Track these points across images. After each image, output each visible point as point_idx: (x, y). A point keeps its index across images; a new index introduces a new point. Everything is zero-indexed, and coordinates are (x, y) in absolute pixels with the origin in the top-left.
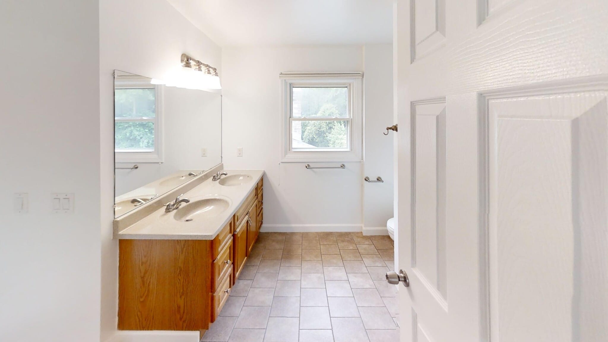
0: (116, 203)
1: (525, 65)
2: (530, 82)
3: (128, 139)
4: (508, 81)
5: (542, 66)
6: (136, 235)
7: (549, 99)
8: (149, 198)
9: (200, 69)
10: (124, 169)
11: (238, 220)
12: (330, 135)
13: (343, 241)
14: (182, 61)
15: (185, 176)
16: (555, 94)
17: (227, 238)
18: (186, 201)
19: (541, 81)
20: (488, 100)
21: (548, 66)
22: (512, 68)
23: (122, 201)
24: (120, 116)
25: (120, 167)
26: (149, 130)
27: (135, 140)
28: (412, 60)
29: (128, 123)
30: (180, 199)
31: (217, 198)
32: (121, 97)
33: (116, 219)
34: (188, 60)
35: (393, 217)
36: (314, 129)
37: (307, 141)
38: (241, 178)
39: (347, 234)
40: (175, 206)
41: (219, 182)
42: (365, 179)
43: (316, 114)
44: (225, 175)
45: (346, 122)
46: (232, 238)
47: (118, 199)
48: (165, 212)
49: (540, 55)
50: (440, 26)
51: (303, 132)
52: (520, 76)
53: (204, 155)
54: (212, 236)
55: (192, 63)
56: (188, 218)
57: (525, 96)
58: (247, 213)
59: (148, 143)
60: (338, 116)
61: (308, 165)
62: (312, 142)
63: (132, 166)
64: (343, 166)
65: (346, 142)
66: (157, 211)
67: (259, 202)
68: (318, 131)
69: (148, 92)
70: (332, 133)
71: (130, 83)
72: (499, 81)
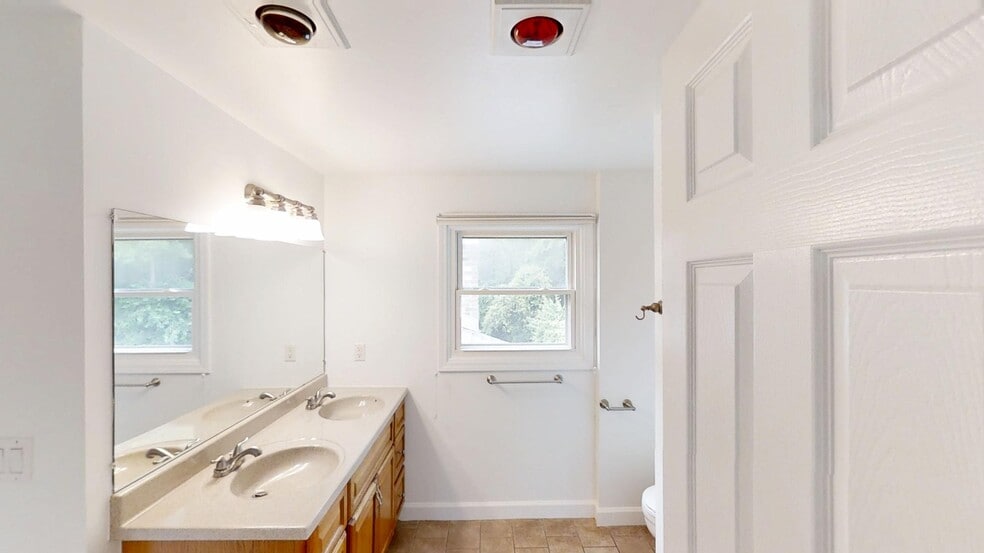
0: (116, 457)
1: (900, 203)
2: (909, 231)
3: (141, 327)
4: (869, 229)
5: (930, 205)
6: (156, 531)
7: (945, 258)
8: (182, 446)
9: (282, 208)
10: (132, 386)
11: (355, 495)
12: (534, 321)
13: (558, 540)
14: (247, 195)
15: (253, 400)
16: (956, 249)
17: (335, 537)
18: (256, 452)
19: (929, 229)
20: (832, 259)
21: (943, 206)
22: (877, 208)
23: (129, 452)
24: (124, 286)
25: (125, 382)
26: (183, 312)
27: (155, 330)
28: (691, 193)
29: (141, 299)
30: (244, 449)
31: (315, 445)
32: (125, 253)
33: (116, 495)
34: (258, 194)
35: (654, 484)
36: (502, 309)
37: (490, 331)
38: (363, 403)
39: (567, 523)
40: (233, 463)
41: (320, 413)
42: (601, 405)
43: (507, 281)
44: (332, 397)
45: (565, 297)
46: (345, 534)
47: (121, 450)
48: (214, 476)
49: (926, 188)
50: (741, 142)
51: (482, 315)
52: (891, 220)
53: (290, 359)
54: (305, 530)
55: (267, 198)
56: (258, 490)
57: (899, 253)
58: (374, 479)
59: (180, 336)
60: (549, 287)
61: (492, 377)
62: (498, 332)
63: (149, 380)
64: (558, 379)
65: (564, 333)
66: (197, 475)
67: (396, 453)
68: (511, 312)
69: (180, 245)
70: (538, 316)
71: (145, 230)
72: (853, 229)
